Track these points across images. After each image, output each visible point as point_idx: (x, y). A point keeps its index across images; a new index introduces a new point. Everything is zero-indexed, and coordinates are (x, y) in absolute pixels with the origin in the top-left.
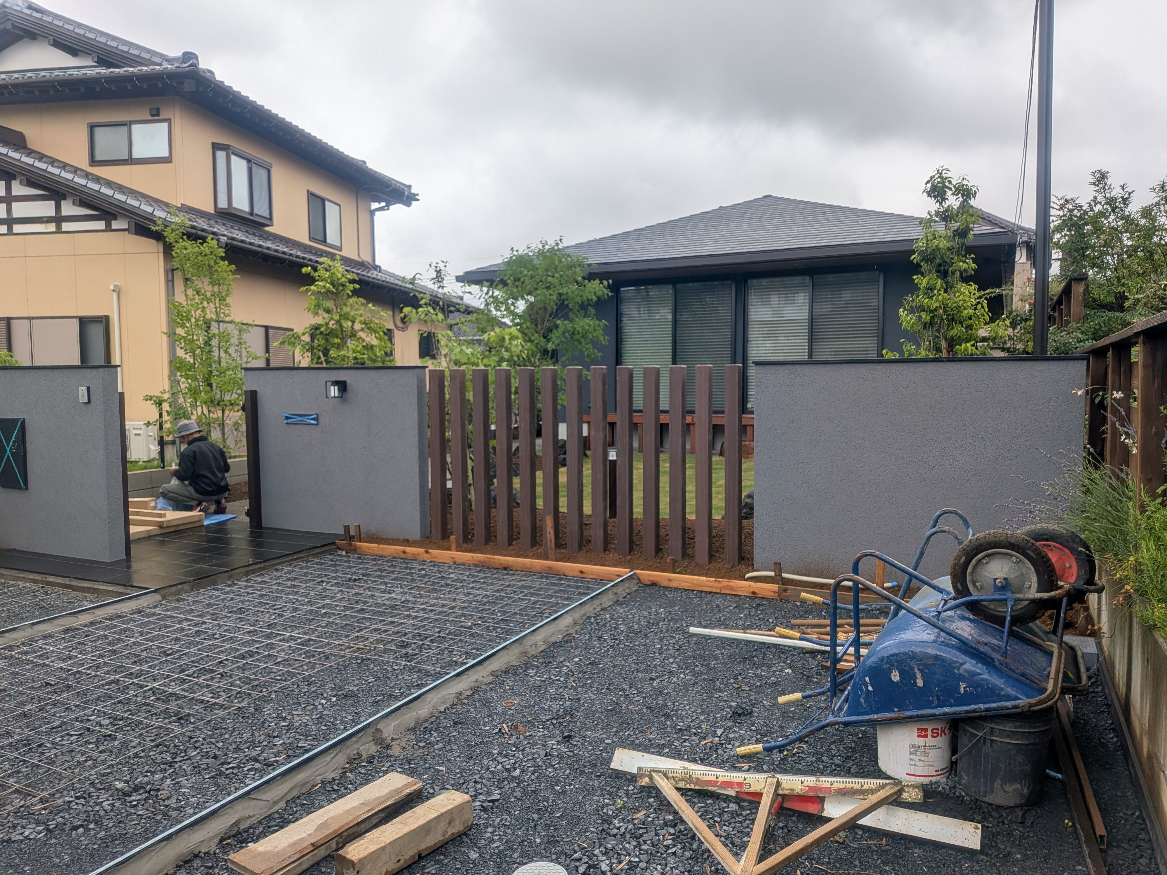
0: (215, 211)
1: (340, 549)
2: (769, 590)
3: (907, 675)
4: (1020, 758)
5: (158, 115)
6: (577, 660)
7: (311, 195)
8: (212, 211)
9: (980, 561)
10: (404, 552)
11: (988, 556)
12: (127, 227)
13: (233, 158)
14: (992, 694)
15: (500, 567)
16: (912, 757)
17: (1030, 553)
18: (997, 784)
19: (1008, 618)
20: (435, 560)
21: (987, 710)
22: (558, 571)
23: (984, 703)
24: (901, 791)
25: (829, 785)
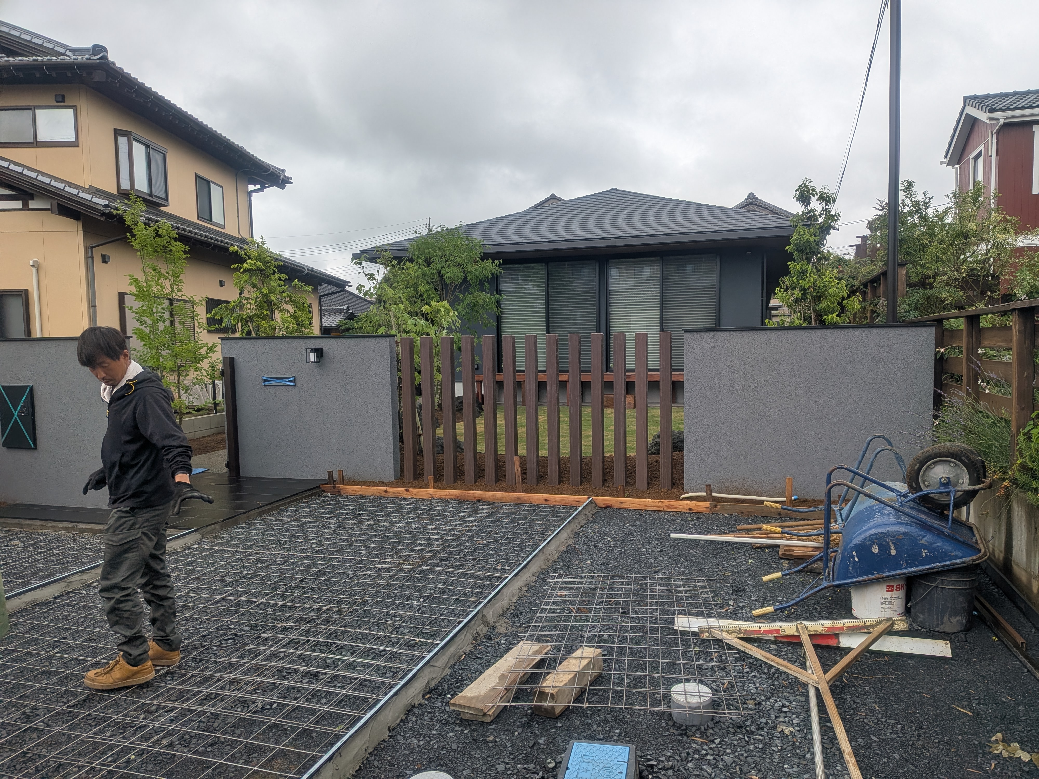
0: (118, 192)
1: (324, 492)
2: (702, 506)
3: (884, 548)
4: (961, 599)
5: (63, 101)
6: (589, 562)
7: (199, 178)
8: (115, 192)
9: (928, 467)
10: (386, 491)
11: (934, 463)
12: (49, 207)
13: (135, 144)
14: (944, 556)
15: (474, 499)
16: (883, 606)
17: (963, 458)
18: (946, 619)
19: (952, 504)
20: (415, 497)
21: (943, 566)
22: (526, 501)
23: (940, 562)
24: (893, 624)
25: (842, 625)
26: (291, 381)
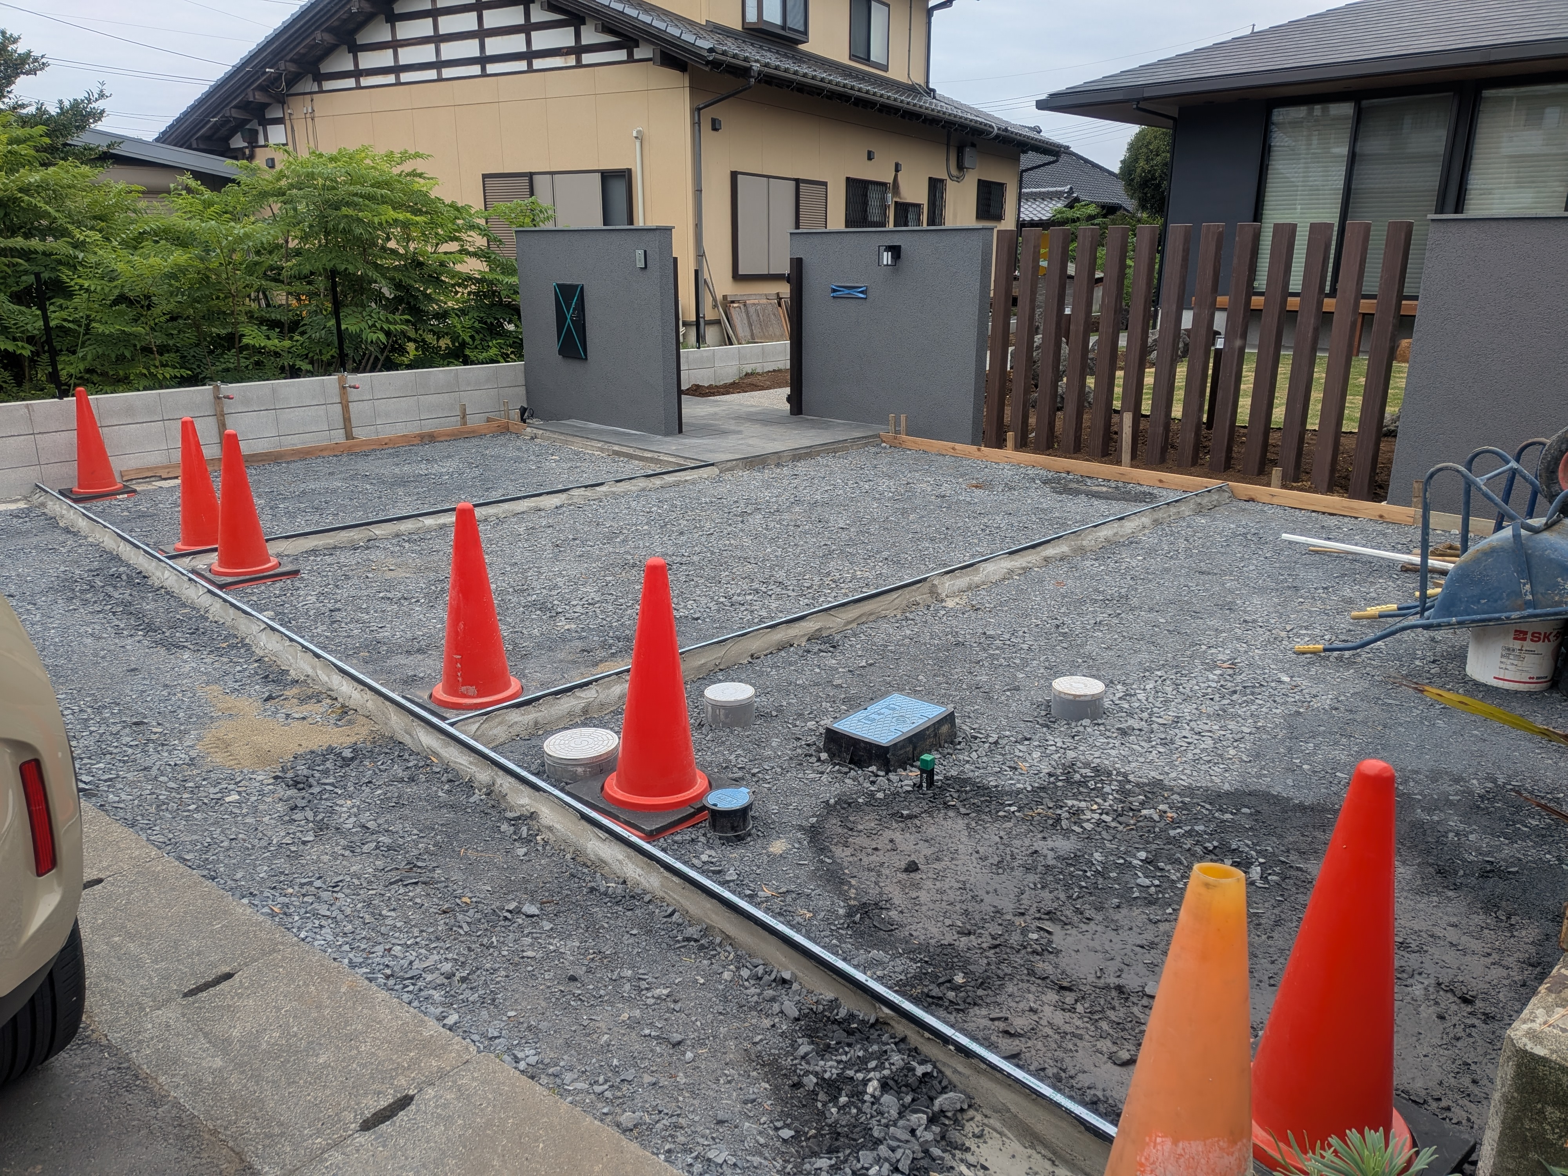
0: (743, 28)
1: (884, 442)
2: (1403, 514)
8: (739, 27)
10: (953, 449)
12: (651, 56)
16: (1504, 660)
26: (861, 292)
